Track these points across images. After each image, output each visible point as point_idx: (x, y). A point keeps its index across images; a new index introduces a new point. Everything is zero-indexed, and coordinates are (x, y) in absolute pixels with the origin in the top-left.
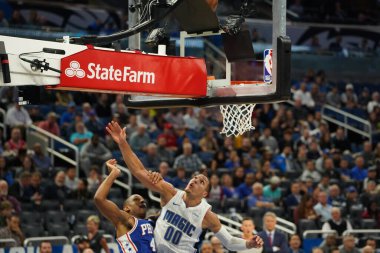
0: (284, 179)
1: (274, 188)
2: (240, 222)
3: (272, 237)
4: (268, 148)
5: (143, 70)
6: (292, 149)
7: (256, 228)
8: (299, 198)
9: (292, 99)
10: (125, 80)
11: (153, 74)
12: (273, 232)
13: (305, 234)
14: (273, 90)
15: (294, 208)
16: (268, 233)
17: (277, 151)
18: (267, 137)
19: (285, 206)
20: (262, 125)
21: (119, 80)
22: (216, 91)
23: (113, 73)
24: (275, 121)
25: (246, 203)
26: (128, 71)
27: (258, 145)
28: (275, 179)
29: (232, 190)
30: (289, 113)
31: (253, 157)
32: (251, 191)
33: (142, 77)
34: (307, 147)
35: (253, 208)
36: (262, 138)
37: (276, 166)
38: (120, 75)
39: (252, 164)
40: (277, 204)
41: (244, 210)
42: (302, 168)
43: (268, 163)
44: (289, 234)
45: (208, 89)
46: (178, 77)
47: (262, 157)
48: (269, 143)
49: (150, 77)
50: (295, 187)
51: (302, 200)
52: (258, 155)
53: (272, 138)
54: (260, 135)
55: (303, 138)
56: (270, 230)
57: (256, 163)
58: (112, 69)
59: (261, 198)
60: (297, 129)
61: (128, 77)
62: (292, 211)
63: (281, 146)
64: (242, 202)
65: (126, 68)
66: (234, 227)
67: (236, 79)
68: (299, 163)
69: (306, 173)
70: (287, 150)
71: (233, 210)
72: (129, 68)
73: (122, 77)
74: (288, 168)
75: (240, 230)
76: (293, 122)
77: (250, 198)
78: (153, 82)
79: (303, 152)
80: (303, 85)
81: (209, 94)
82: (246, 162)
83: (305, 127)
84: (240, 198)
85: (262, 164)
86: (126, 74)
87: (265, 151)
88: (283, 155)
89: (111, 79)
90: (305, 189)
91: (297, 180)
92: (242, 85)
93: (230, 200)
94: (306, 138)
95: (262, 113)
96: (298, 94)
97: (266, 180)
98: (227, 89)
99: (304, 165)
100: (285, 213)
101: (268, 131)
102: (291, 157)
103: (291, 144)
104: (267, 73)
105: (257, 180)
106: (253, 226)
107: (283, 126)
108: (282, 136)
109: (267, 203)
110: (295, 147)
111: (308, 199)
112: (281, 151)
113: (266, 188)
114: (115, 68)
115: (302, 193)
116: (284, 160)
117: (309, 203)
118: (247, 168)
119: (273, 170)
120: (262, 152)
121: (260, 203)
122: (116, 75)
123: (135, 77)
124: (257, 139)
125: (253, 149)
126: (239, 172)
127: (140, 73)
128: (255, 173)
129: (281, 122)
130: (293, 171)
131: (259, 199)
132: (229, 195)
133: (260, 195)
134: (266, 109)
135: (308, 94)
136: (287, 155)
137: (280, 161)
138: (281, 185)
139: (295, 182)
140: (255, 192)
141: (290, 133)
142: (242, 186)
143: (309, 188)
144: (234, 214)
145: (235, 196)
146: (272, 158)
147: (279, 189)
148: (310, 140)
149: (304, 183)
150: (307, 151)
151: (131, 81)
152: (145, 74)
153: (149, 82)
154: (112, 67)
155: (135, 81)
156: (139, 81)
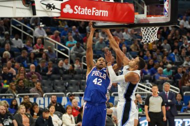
0: (174, 66)
1: (169, 70)
2: (151, 87)
3: (168, 95)
4: (165, 50)
5: (102, 9)
6: (179, 51)
7: (159, 90)
8: (181, 75)
9: (178, 24)
10: (93, 14)
11: (107, 11)
12: (168, 93)
13: (184, 93)
14: (169, 20)
15: (179, 80)
16: (166, 93)
17: (171, 51)
18: (165, 44)
19: (174, 79)
20: (163, 38)
21: (90, 14)
22: (139, 20)
24: (170, 35)
25: (154, 77)
26: (95, 10)
27: (160, 48)
28: (169, 66)
29: (147, 71)
30: (177, 31)
31: (158, 54)
32: (157, 71)
33: (101, 13)
34: (186, 49)
35: (158, 80)
36: (163, 45)
37: (170, 59)
38: (90, 12)
39: (158, 58)
40: (170, 78)
41: (153, 81)
42: (183, 60)
43: (165, 57)
44: (176, 93)
45: (135, 19)
46: (120, 13)
47: (162, 54)
48: (166, 47)
49: (105, 13)
50: (180, 70)
51: (183, 76)
52: (160, 53)
53: (168, 45)
54: (162, 43)
55: (184, 45)
56: (167, 91)
57: (160, 57)
58: (86, 9)
59: (162, 75)
60: (181, 40)
61: (94, 13)
62: (178, 81)
63: (173, 48)
64: (152, 77)
65: (93, 8)
66: (148, 89)
67: (149, 14)
68: (182, 57)
69: (185, 62)
70: (176, 51)
71: (147, 81)
72: (95, 8)
73: (91, 13)
74: (176, 60)
75: (151, 91)
76: (179, 36)
77: (156, 75)
78: (107, 15)
79: (184, 51)
80: (185, 17)
81: (135, 22)
82: (154, 57)
83: (185, 39)
84: (151, 75)
85: (163, 58)
86: (93, 11)
87: (164, 51)
88: (174, 53)
89: (86, 14)
90: (185, 71)
91: (181, 66)
92: (153, 17)
93: (146, 76)
94: (186, 45)
95: (163, 32)
96: (182, 22)
97: (165, 66)
98: (145, 19)
99: (184, 58)
100: (174, 83)
101: (166, 41)
102: (177, 54)
103: (178, 48)
104: (166, 11)
105: (160, 66)
106: (157, 89)
107: (174, 38)
108: (173, 44)
109: (165, 78)
110: (180, 49)
111: (186, 76)
112: (172, 52)
113: (165, 70)
115: (183, 72)
116: (174, 56)
117: (186, 78)
118: (155, 60)
119: (168, 61)
120: (163, 52)
121: (161, 78)
123: (98, 13)
124: (160, 45)
125: (158, 50)
126: (151, 62)
127: (100, 11)
128: (159, 62)
129: (172, 36)
130: (179, 61)
131: (161, 76)
132: (146, 73)
133: (161, 73)
134: (165, 30)
135: (187, 22)
136: (176, 53)
137: (172, 56)
138: (172, 68)
139: (179, 67)
140: (159, 72)
141: (177, 42)
142: (152, 69)
143: (187, 70)
144: (148, 83)
145: (149, 74)
146: (167, 55)
147: (171, 71)
148: (188, 46)
149: (184, 67)
150: (186, 51)
151: (96, 15)
152: (103, 11)
153: (105, 15)
154: (86, 8)
155: (98, 15)
156: (100, 15)
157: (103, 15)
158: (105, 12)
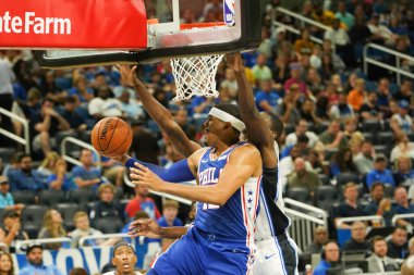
5: (53, 16)
10: (27, 31)
11: (68, 21)
14: (237, 34)
21: (19, 31)
23: (10, 22)
26: (32, 18)
33: (52, 25)
38: (20, 24)
45: (149, 37)
46: (104, 22)
49: (63, 25)
58: (7, 17)
61: (31, 27)
65: (28, 14)
72: (33, 14)
73: (23, 27)
78: (69, 32)
81: (151, 44)
86: (28, 23)
89: (8, 30)
92: (195, 30)
98: (176, 37)
104: (228, 11)
114: (12, 15)
122: (14, 24)
123: (43, 26)
127: (49, 20)
151: (36, 32)
152: (56, 21)
153: (62, 32)
154: (7, 13)
155: (42, 31)
156: (48, 32)
157: (56, 32)
158: (62, 21)
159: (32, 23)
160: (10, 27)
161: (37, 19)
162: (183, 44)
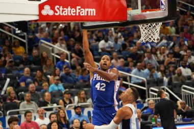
5: (88, 8)
10: (77, 14)
11: (94, 10)
14: (166, 14)
21: (74, 15)
22: (134, 17)
23: (70, 11)
26: (79, 9)
33: (88, 12)
38: (75, 11)
45: (128, 16)
46: (109, 10)
49: (92, 12)
58: (69, 9)
61: (79, 13)
65: (78, 7)
72: (80, 7)
73: (76, 13)
81: (129, 19)
86: (78, 11)
89: (70, 14)
92: (148, 12)
98: (139, 15)
104: (162, 4)
123: (84, 12)
127: (86, 10)
151: (81, 15)
152: (89, 10)
154: (69, 7)
155: (83, 14)
156: (86, 14)
157: (89, 14)
158: (92, 10)
159: (79, 11)
160: (70, 13)
161: (81, 9)
162: (143, 19)
